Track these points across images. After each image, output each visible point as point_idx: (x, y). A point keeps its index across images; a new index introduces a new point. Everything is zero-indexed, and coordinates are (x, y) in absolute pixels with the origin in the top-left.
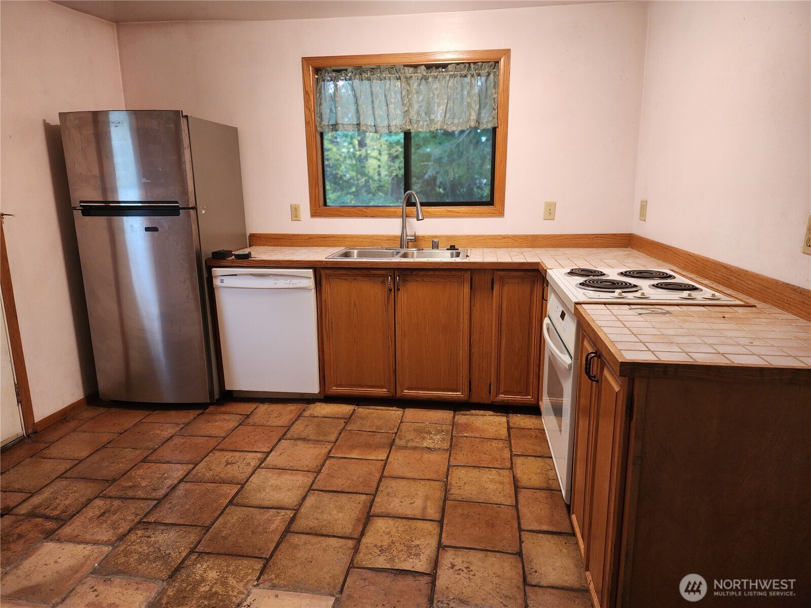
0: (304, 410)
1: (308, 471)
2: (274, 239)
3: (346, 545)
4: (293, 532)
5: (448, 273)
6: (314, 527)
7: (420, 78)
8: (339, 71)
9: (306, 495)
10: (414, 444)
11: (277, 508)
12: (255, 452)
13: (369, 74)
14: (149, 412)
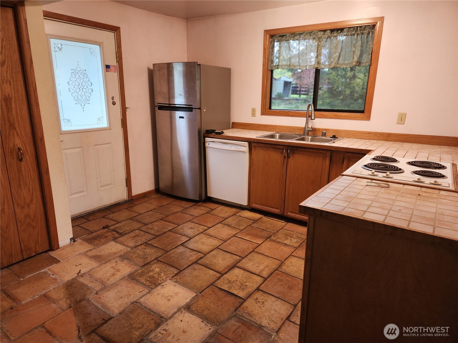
0: (238, 212)
1: (221, 240)
2: (243, 125)
3: (216, 275)
4: (198, 263)
5: (317, 151)
6: (208, 264)
7: (326, 37)
8: (283, 36)
9: (214, 249)
10: (280, 241)
11: (198, 252)
12: (205, 226)
13: (298, 37)
14: (175, 200)
